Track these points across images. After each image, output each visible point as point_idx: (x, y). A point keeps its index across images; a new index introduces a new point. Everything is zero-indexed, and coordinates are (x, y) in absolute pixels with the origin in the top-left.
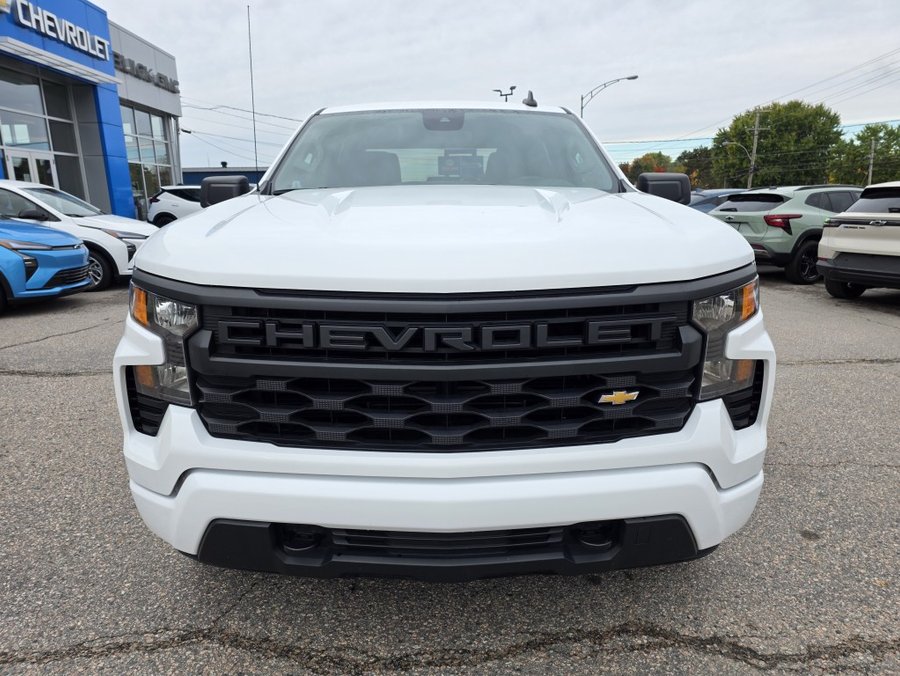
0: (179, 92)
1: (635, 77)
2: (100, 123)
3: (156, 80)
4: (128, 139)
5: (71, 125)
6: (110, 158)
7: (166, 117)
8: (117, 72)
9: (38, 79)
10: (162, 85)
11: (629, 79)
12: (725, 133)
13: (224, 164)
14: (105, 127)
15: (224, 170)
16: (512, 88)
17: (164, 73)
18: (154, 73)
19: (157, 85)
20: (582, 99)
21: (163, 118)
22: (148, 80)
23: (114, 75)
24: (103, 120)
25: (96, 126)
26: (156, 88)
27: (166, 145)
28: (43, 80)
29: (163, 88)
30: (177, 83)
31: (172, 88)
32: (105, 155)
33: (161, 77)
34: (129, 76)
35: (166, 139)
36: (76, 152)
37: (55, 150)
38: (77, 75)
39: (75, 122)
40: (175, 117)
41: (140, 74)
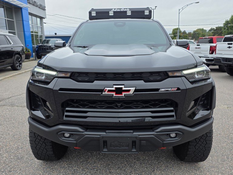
0: (46, 10)
1: (198, 2)
2: (23, 20)
3: (39, 6)
4: (30, 26)
5: (13, 21)
6: (25, 32)
7: (41, 18)
8: (28, 4)
9: (4, 6)
11: (196, 3)
12: (228, 21)
14: (24, 22)
15: (56, 36)
16: (156, 7)
18: (38, 4)
19: (39, 8)
20: (179, 10)
21: (40, 18)
23: (27, 4)
24: (24, 20)
26: (39, 9)
27: (41, 28)
29: (41, 9)
31: (44, 9)
32: (24, 31)
33: (41, 5)
34: (31, 5)
35: (41, 26)
36: (15, 30)
37: (9, 30)
38: (16, 4)
39: (15, 20)
40: (44, 18)
41: (34, 4)
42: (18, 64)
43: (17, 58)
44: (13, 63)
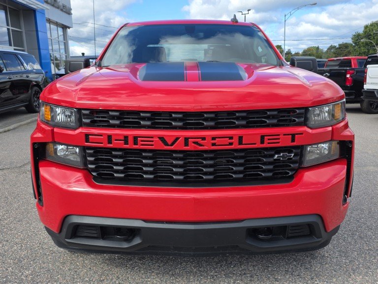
0: (72, 14)
1: (315, 4)
2: (37, 31)
3: (62, 7)
4: (49, 40)
5: (21, 32)
6: (42, 51)
7: (65, 28)
8: (45, 3)
9: (6, 7)
10: (64, 10)
11: (312, 4)
13: (83, 54)
14: (39, 33)
16: (248, 10)
17: (66, 4)
19: (62, 10)
21: (63, 28)
22: (58, 8)
25: (35, 33)
26: (61, 12)
27: (65, 43)
28: (9, 7)
29: (64, 12)
30: (71, 10)
31: (68, 12)
32: (39, 49)
33: (64, 6)
34: (49, 5)
35: (64, 40)
36: (24, 47)
37: (14, 46)
38: (28, 4)
39: (23, 30)
40: (69, 28)
41: (54, 4)
42: (36, 102)
43: (35, 92)
44: (30, 101)
